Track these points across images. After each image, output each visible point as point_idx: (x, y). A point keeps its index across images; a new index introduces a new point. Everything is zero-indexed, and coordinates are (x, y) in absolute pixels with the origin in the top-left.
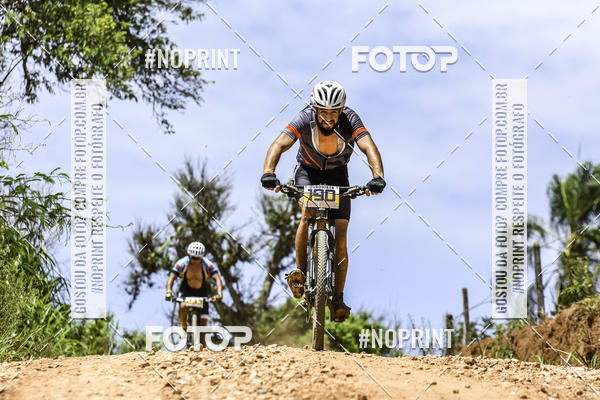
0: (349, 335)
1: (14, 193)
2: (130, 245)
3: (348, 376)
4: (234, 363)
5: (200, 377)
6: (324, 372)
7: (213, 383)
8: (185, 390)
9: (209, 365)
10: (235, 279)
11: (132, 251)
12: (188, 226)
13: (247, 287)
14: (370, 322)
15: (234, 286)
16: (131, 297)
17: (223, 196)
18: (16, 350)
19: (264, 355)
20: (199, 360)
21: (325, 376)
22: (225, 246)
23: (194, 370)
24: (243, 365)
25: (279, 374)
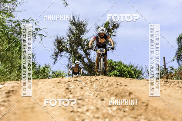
0: (126, 72)
1: (16, 26)
2: (54, 43)
3: (126, 86)
4: (88, 82)
5: (77, 86)
6: (118, 85)
7: (82, 88)
8: (72, 91)
9: (80, 82)
10: (89, 54)
11: (55, 45)
12: (73, 37)
13: (93, 57)
14: (133, 68)
15: (89, 56)
16: (55, 60)
17: (85, 27)
18: (17, 77)
19: (98, 79)
20: (77, 80)
21: (118, 86)
22: (85, 43)
23: (75, 84)
24: (91, 82)
25: (103, 85)
